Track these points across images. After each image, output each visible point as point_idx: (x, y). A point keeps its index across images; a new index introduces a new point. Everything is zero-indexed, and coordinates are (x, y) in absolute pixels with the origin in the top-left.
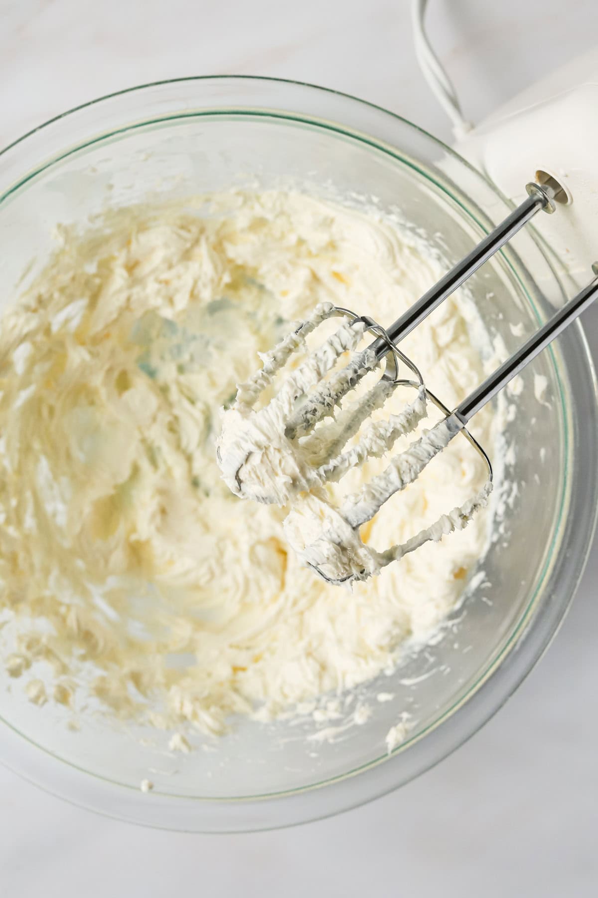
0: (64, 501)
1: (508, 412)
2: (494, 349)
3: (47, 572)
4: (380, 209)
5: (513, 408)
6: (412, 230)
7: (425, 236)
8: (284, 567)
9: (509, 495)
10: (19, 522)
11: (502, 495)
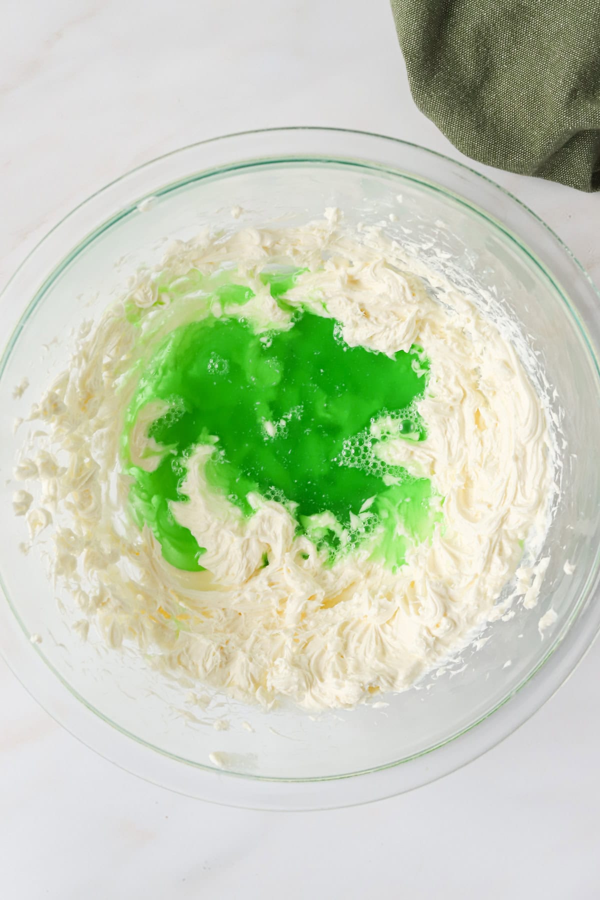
0: (155, 389)
1: (506, 614)
2: (537, 563)
3: (100, 426)
4: (551, 401)
5: (512, 614)
6: (559, 436)
7: (564, 447)
8: (257, 571)
9: (454, 669)
10: (115, 376)
11: (449, 663)
